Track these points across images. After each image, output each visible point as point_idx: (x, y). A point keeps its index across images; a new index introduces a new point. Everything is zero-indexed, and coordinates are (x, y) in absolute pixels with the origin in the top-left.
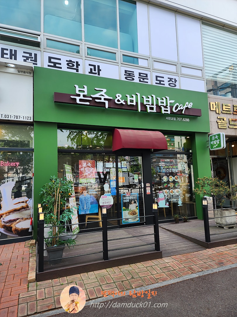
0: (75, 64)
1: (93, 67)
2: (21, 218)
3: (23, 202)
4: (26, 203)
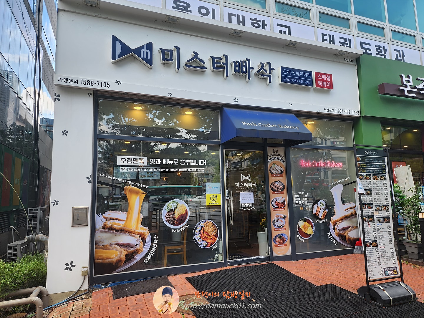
0: (383, 49)
1: (397, 53)
2: (351, 226)
3: (351, 208)
4: (354, 209)
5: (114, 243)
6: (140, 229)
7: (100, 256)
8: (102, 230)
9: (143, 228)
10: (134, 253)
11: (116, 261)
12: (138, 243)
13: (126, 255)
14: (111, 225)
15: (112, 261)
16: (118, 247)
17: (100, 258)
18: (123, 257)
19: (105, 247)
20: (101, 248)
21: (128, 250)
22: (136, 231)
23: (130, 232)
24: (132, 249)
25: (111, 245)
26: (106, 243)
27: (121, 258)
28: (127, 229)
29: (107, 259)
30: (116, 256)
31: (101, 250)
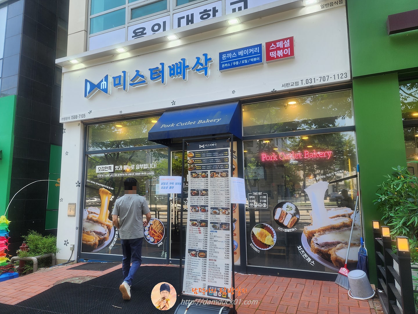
2: (343, 242)
3: (344, 216)
4: (349, 217)
5: (92, 231)
6: (107, 222)
7: (85, 239)
8: (86, 220)
9: (109, 221)
10: (103, 240)
11: (93, 244)
12: (106, 232)
13: (99, 241)
14: (91, 217)
15: (91, 244)
16: (94, 233)
17: (85, 240)
18: (97, 242)
19: (87, 233)
20: (85, 233)
21: (100, 237)
22: (105, 223)
23: (101, 223)
24: (102, 237)
25: (91, 232)
26: (88, 230)
27: (96, 243)
28: (100, 221)
29: (89, 241)
30: (93, 240)
31: (86, 234)
